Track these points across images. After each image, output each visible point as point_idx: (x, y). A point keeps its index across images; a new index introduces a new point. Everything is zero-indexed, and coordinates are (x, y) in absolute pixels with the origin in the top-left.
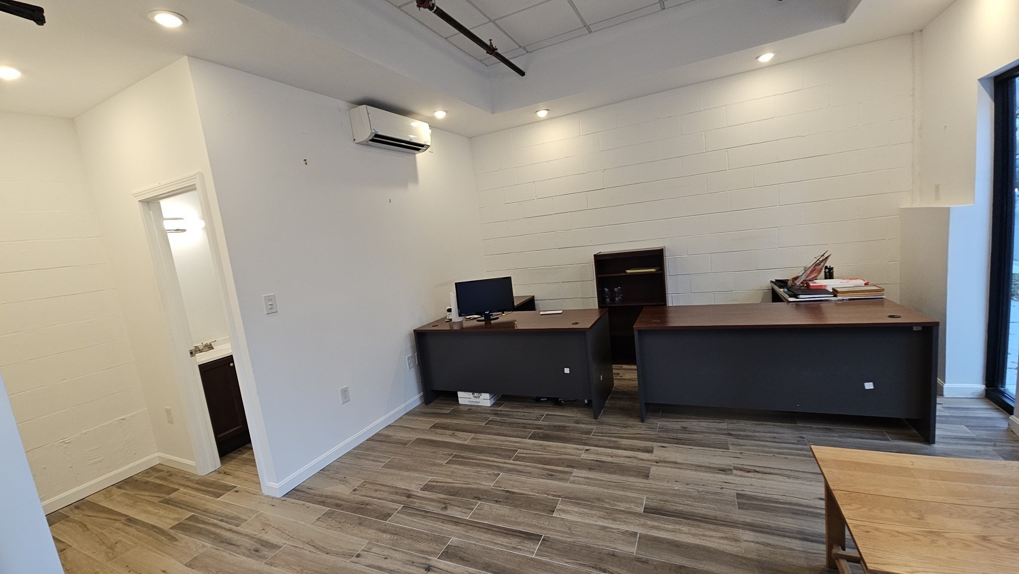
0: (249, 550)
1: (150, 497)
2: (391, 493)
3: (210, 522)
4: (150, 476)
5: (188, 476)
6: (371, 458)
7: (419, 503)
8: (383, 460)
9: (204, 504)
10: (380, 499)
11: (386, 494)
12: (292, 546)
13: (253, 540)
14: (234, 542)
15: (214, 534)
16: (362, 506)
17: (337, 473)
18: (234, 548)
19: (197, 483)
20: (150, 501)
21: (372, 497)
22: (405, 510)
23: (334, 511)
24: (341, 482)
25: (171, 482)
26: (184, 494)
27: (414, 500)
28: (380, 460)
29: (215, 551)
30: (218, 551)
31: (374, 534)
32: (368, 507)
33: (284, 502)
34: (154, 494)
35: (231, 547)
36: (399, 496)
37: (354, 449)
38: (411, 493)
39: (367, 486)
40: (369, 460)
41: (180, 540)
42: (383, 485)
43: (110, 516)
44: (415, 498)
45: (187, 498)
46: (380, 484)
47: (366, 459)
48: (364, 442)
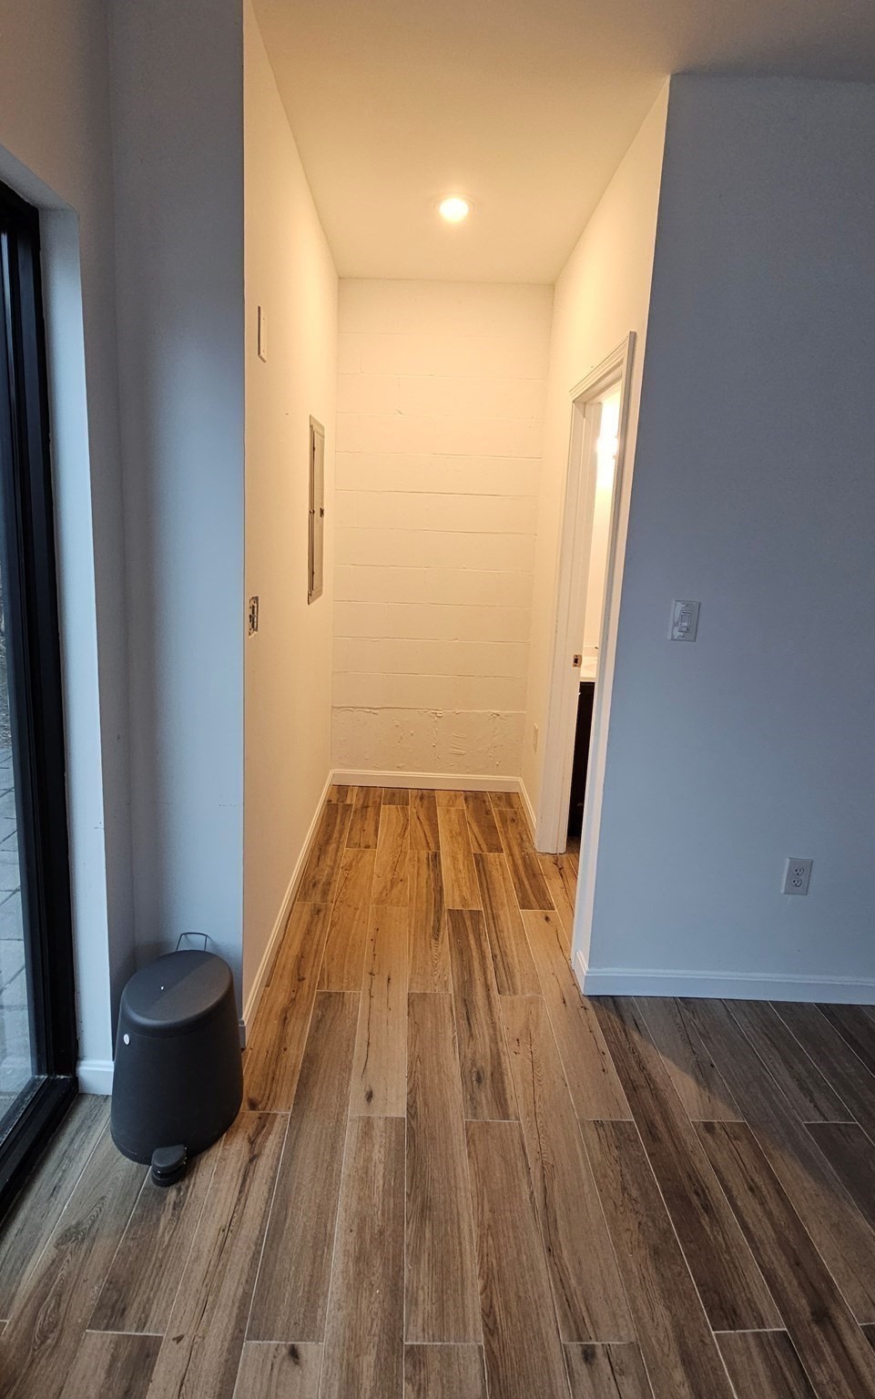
0: (474, 1063)
1: (474, 839)
2: (782, 1243)
3: (484, 944)
4: (498, 806)
5: (525, 837)
6: (799, 1068)
7: (831, 1377)
8: (824, 1105)
9: (502, 904)
10: (745, 1227)
11: (771, 1233)
12: (521, 1137)
13: (493, 1045)
14: (473, 1021)
15: (471, 974)
16: (694, 1198)
17: (705, 1036)
18: (465, 1035)
19: (524, 859)
20: (469, 845)
21: (731, 1198)
22: (777, 1353)
23: (636, 1141)
24: (697, 1070)
25: (505, 832)
26: (501, 865)
27: (827, 1350)
28: (816, 1095)
29: (447, 1010)
30: (450, 1013)
31: (662, 1335)
32: (705, 1220)
33: (582, 1011)
34: (479, 837)
35: (464, 1022)
36: (795, 1282)
37: (776, 1004)
38: (834, 1310)
39: (742, 1146)
40: (790, 1067)
41: (440, 941)
42: (779, 1192)
43: (428, 834)
44: (831, 1345)
45: (496, 874)
46: (775, 1182)
47: (786, 1061)
48: (809, 1004)
